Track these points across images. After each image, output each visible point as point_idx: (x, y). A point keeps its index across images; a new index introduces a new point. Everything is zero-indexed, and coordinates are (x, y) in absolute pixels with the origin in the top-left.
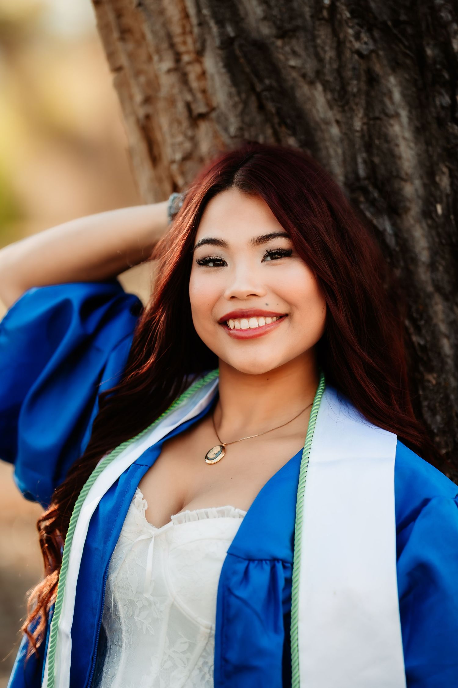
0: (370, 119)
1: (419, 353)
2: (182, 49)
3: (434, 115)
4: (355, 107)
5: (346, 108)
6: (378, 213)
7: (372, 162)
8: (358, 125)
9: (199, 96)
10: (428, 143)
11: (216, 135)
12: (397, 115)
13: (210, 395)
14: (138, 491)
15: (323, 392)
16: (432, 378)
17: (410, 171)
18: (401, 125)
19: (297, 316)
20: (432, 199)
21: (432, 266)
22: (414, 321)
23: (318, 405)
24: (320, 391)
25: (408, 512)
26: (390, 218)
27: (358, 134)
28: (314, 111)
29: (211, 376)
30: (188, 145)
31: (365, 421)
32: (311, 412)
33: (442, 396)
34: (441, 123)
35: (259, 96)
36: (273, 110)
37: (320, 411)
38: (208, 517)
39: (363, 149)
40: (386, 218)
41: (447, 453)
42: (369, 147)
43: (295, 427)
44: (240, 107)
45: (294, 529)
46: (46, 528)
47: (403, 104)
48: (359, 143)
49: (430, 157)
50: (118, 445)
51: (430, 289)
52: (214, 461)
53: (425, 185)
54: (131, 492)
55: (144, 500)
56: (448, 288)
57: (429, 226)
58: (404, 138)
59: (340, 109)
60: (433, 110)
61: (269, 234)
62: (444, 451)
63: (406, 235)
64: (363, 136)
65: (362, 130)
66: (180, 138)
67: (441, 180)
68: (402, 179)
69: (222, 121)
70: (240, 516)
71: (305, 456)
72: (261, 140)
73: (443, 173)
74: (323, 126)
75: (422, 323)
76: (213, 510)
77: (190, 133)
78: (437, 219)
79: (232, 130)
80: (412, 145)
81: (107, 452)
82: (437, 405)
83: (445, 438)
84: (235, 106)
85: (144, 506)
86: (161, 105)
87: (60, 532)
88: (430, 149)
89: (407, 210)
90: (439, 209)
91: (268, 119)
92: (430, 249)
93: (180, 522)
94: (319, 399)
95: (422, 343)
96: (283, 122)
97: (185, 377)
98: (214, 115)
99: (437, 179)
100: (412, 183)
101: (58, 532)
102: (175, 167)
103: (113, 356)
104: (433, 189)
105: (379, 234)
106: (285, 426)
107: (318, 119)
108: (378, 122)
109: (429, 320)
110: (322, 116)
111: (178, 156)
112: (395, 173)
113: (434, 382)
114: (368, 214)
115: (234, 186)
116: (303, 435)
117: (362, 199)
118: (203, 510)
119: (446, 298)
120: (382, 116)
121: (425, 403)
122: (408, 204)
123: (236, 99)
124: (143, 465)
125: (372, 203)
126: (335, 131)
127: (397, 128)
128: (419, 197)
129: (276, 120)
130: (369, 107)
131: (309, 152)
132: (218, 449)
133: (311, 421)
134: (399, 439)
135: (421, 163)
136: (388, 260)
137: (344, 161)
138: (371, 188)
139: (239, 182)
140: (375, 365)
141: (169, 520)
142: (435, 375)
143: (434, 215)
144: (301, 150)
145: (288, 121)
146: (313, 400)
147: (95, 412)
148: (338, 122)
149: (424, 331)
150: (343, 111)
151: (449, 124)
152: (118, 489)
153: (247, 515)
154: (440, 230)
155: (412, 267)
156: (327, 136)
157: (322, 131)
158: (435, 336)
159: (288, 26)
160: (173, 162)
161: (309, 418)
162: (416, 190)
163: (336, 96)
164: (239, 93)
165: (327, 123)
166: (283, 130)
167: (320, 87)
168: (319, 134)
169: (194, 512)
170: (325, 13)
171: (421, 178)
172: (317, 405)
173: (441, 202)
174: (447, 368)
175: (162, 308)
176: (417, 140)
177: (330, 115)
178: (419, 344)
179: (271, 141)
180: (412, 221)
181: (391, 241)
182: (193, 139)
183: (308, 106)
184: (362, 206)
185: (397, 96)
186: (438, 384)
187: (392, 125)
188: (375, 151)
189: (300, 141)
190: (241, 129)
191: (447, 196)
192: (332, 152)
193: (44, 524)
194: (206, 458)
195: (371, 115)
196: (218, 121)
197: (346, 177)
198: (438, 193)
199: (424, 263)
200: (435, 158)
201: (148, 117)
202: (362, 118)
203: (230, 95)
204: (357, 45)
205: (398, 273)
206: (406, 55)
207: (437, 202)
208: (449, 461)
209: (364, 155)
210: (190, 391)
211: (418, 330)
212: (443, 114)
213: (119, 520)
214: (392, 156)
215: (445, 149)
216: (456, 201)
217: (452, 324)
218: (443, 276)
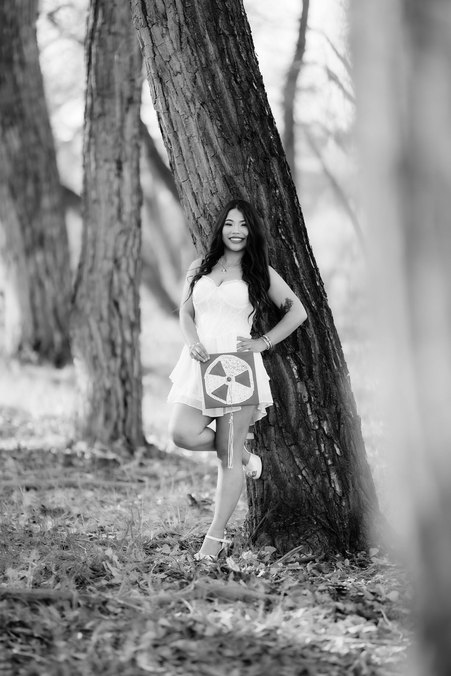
0: (257, 195)
2: (209, 177)
3: (271, 195)
4: (254, 192)
5: (251, 193)
7: (258, 205)
10: (270, 201)
12: (263, 195)
17: (266, 208)
18: (264, 197)
20: (271, 215)
21: (271, 230)
27: (255, 199)
34: (273, 197)
47: (264, 192)
53: (269, 211)
56: (275, 236)
57: (271, 221)
61: (242, 220)
68: (264, 210)
73: (274, 208)
77: (211, 197)
78: (272, 219)
88: (270, 203)
90: (273, 217)
98: (217, 193)
99: (272, 210)
110: (245, 194)
112: (263, 208)
119: (274, 238)
120: (260, 195)
122: (265, 215)
128: (268, 214)
130: (257, 192)
148: (249, 196)
159: (238, 173)
162: (267, 212)
163: (249, 190)
165: (246, 196)
167: (245, 188)
170: (247, 170)
171: (268, 209)
173: (273, 215)
176: (267, 200)
177: (247, 193)
180: (267, 220)
183: (242, 192)
185: (262, 190)
187: (262, 197)
188: (258, 203)
196: (220, 194)
198: (272, 213)
199: (269, 230)
200: (272, 205)
202: (255, 195)
203: (223, 189)
204: (255, 178)
206: (265, 181)
214: (262, 204)
215: (274, 203)
216: (277, 215)
217: (276, 244)
218: (273, 232)
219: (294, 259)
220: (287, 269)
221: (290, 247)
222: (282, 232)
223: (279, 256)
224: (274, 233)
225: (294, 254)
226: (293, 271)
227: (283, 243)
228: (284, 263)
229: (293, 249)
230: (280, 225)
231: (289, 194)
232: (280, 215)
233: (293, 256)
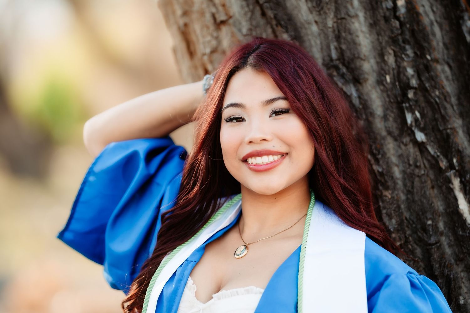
0: (338, 19)
1: (379, 178)
3: (382, 14)
4: (327, 11)
5: (322, 12)
6: (346, 82)
7: (341, 48)
8: (330, 23)
9: (221, 8)
10: (378, 34)
11: (233, 35)
12: (357, 16)
13: (236, 211)
14: (190, 279)
15: (313, 206)
16: (388, 194)
17: (367, 54)
18: (360, 23)
19: (294, 154)
20: (383, 72)
21: (385, 118)
22: (374, 155)
23: (311, 215)
24: (311, 205)
25: (375, 285)
26: (355, 86)
27: (330, 30)
28: (300, 15)
29: (237, 198)
30: (214, 43)
31: (343, 224)
32: (305, 219)
33: (395, 206)
34: (387, 19)
35: (261, 7)
36: (272, 16)
37: (312, 218)
38: (238, 295)
39: (334, 40)
40: (352, 85)
41: (401, 245)
42: (338, 38)
43: (295, 230)
44: (249, 14)
45: (297, 300)
46: (128, 306)
47: (360, 8)
48: (331, 35)
49: (380, 43)
50: (175, 248)
51: (384, 133)
52: (240, 256)
53: (378, 63)
54: (185, 280)
55: (194, 285)
56: (396, 132)
57: (382, 91)
58: (362, 32)
59: (318, 13)
60: (381, 11)
61: (273, 98)
62: (398, 244)
63: (366, 97)
64: (334, 31)
65: (333, 27)
66: (209, 38)
67: (388, 58)
68: (362, 59)
69: (237, 25)
70: (260, 293)
71: (303, 249)
72: (264, 36)
73: (390, 54)
74: (306, 26)
75: (380, 156)
76: (241, 290)
77: (215, 34)
78: (387, 86)
79: (245, 31)
80: (368, 36)
81: (168, 253)
82: (393, 212)
83: (399, 235)
84: (245, 14)
85: (194, 289)
86: (195, 16)
87: (138, 309)
88: (380, 38)
89: (366, 80)
90: (388, 78)
91: (268, 23)
92: (383, 106)
93: (219, 299)
94: (311, 211)
95: (380, 170)
96: (279, 24)
97: (219, 200)
98: (231, 21)
99: (386, 58)
100: (369, 62)
101: (136, 310)
102: (206, 58)
103: (169, 188)
104: (383, 65)
105: (348, 97)
106: (288, 230)
107: (302, 21)
108: (344, 21)
109: (384, 155)
110: (305, 18)
111: (208, 51)
112: (356, 55)
113: (390, 197)
114: (340, 84)
115: (248, 66)
116: (301, 236)
117: (335, 73)
118: (234, 290)
119: (396, 140)
120: (346, 17)
121: (384, 211)
122: (366, 76)
123: (246, 9)
124: (192, 261)
125: (342, 76)
126: (315, 28)
127: (357, 25)
128: (373, 71)
129: (274, 22)
130: (337, 10)
131: (297, 44)
132: (243, 247)
133: (306, 226)
134: (367, 235)
135: (374, 48)
136: (355, 114)
137: (322, 49)
138: (341, 66)
139: (252, 63)
140: (348, 186)
141: (212, 298)
142: (390, 192)
143: (384, 83)
144: (291, 42)
145: (283, 23)
146: (307, 212)
147: (159, 226)
148: (316, 22)
149: (381, 162)
150: (320, 14)
151: (393, 20)
152: (176, 278)
153: (264, 292)
154: (389, 93)
155: (371, 119)
156: (309, 32)
157: (306, 29)
158: (388, 164)
160: (204, 54)
161: (304, 224)
162: (372, 67)
163: (314, 4)
164: (248, 5)
165: (309, 23)
166: (279, 30)
168: (304, 31)
169: (229, 292)
171: (375, 58)
172: (309, 215)
173: (389, 74)
174: (398, 186)
175: (202, 153)
176: (370, 32)
177: (311, 18)
178: (378, 171)
179: (271, 37)
180: (370, 88)
181: (356, 102)
182: (217, 38)
183: (295, 12)
184: (335, 79)
185: (356, 3)
186: (393, 198)
187: (353, 23)
188: (342, 41)
189: (291, 36)
190: (250, 30)
191: (393, 69)
192: (313, 43)
193: (126, 305)
194: (235, 254)
195: (339, 17)
196: (234, 25)
197: (324, 60)
198: (387, 68)
199: (379, 116)
200: (384, 44)
201: (186, 25)
202: (333, 19)
203: (242, 7)
205: (362, 123)
207: (386, 74)
208: (402, 250)
209: (335, 44)
210: (222, 209)
211: (377, 161)
212: (388, 14)
213: (177, 299)
214: (354, 44)
215: (390, 37)
216: (399, 73)
217: (400, 156)
218: (392, 124)
219: (456, 199)
220: (435, 227)
221: (443, 164)
222: (416, 120)
223: (409, 192)
224: (395, 125)
225: (456, 183)
226: (455, 233)
227: (421, 152)
228: (424, 212)
229: (451, 166)
230: (409, 100)
231: (445, 6)
232: (410, 71)
233: (451, 191)
